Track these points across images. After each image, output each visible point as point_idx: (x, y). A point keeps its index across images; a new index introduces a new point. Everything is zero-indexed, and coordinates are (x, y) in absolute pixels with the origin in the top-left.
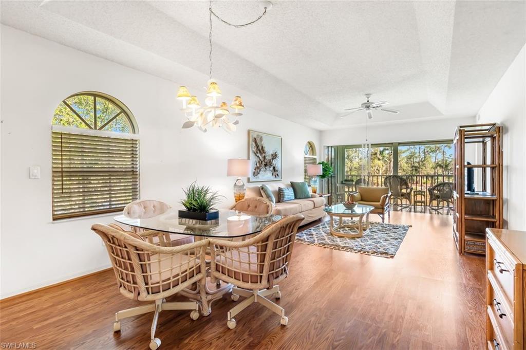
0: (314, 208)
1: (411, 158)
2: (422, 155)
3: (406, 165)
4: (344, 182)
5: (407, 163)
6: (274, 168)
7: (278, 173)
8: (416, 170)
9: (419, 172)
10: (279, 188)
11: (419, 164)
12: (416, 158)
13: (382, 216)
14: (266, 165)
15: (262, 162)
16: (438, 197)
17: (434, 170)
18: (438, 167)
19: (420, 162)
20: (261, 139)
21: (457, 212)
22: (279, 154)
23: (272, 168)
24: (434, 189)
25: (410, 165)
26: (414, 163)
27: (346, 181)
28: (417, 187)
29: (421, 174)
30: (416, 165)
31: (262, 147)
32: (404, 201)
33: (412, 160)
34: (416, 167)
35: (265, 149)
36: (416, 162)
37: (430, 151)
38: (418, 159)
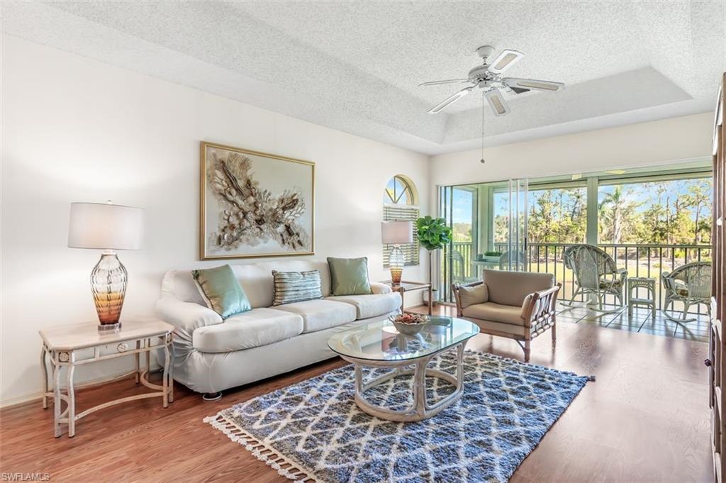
0: (357, 320)
1: (652, 214)
2: (673, 210)
3: (643, 226)
4: (484, 257)
5: (645, 223)
6: (288, 228)
7: (301, 238)
8: (662, 235)
9: (666, 238)
10: (273, 272)
11: (667, 225)
12: (662, 214)
13: (523, 343)
14: (260, 222)
15: (245, 214)
16: (684, 294)
17: (694, 235)
18: (703, 230)
19: (669, 222)
20: (245, 164)
21: (719, 385)
22: (304, 196)
23: (281, 228)
24: (674, 276)
25: (650, 226)
26: (657, 222)
27: (489, 254)
28: (663, 262)
29: (670, 243)
30: (662, 225)
31: (248, 183)
32: (610, 298)
33: (654, 218)
34: (661, 229)
35: (259, 187)
36: (662, 221)
37: (687, 203)
38: (665, 216)
